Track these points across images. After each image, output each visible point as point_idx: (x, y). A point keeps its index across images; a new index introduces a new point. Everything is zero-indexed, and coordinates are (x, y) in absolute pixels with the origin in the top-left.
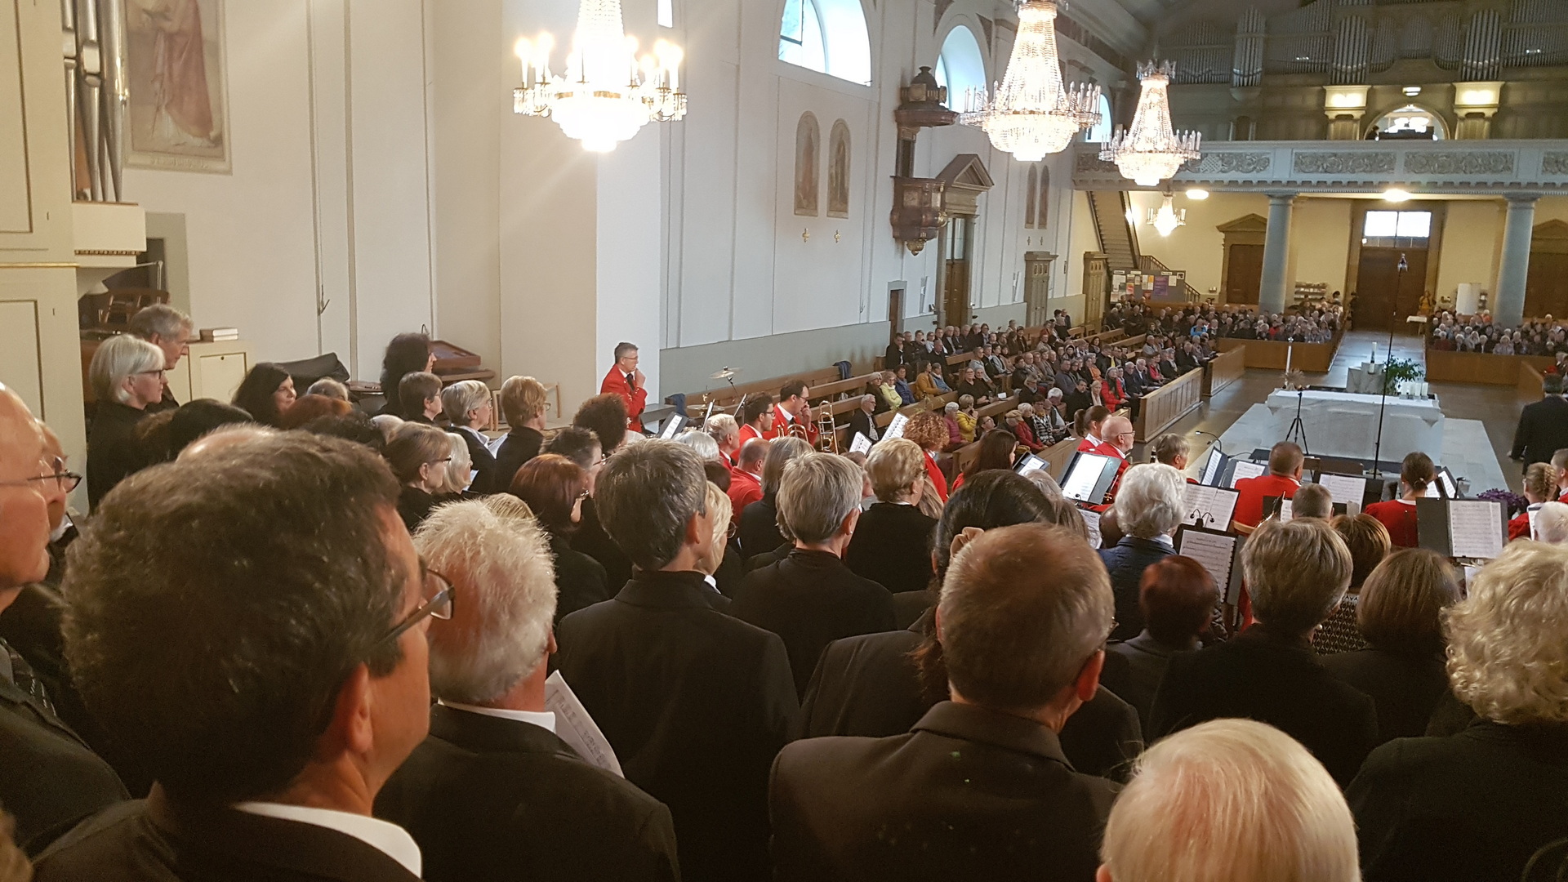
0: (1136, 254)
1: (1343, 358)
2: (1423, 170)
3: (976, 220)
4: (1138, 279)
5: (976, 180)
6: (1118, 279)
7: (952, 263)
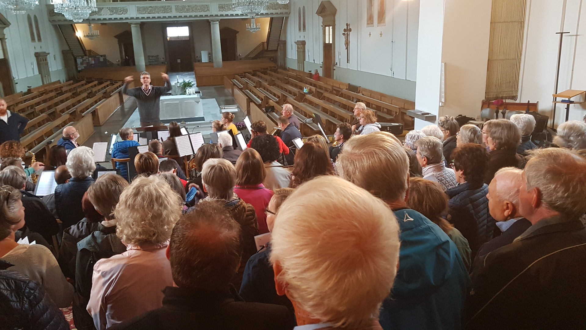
0: (84, 49)
2: (181, 12)
3: (6, 40)
4: (87, 60)
6: (79, 61)
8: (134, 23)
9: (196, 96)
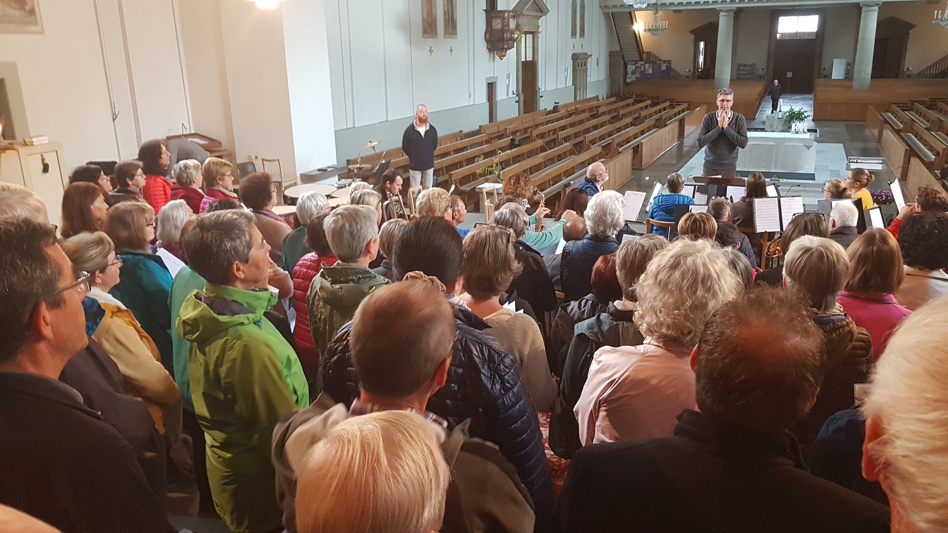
0: (641, 50)
3: (540, 35)
4: (643, 66)
5: (538, 10)
6: (631, 68)
7: (525, 64)
8: (725, 9)
9: (808, 136)
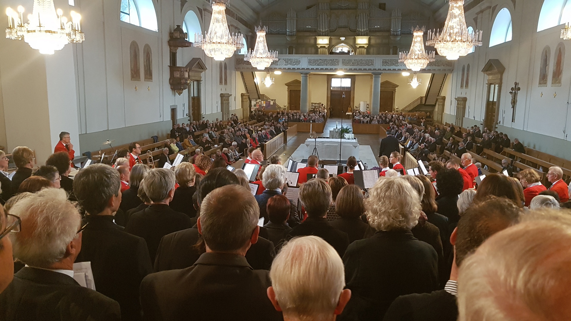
0: (259, 93)
1: (328, 127)
2: (347, 65)
3: (202, 82)
4: (260, 102)
5: (200, 67)
6: (253, 103)
7: (194, 98)
8: (304, 73)
9: (354, 141)
